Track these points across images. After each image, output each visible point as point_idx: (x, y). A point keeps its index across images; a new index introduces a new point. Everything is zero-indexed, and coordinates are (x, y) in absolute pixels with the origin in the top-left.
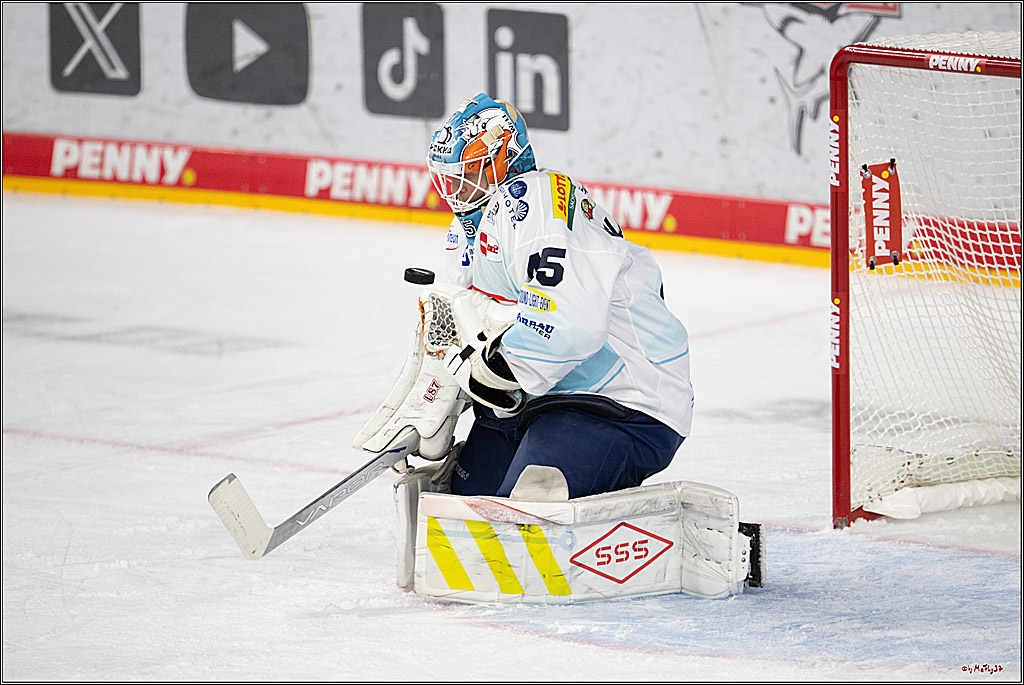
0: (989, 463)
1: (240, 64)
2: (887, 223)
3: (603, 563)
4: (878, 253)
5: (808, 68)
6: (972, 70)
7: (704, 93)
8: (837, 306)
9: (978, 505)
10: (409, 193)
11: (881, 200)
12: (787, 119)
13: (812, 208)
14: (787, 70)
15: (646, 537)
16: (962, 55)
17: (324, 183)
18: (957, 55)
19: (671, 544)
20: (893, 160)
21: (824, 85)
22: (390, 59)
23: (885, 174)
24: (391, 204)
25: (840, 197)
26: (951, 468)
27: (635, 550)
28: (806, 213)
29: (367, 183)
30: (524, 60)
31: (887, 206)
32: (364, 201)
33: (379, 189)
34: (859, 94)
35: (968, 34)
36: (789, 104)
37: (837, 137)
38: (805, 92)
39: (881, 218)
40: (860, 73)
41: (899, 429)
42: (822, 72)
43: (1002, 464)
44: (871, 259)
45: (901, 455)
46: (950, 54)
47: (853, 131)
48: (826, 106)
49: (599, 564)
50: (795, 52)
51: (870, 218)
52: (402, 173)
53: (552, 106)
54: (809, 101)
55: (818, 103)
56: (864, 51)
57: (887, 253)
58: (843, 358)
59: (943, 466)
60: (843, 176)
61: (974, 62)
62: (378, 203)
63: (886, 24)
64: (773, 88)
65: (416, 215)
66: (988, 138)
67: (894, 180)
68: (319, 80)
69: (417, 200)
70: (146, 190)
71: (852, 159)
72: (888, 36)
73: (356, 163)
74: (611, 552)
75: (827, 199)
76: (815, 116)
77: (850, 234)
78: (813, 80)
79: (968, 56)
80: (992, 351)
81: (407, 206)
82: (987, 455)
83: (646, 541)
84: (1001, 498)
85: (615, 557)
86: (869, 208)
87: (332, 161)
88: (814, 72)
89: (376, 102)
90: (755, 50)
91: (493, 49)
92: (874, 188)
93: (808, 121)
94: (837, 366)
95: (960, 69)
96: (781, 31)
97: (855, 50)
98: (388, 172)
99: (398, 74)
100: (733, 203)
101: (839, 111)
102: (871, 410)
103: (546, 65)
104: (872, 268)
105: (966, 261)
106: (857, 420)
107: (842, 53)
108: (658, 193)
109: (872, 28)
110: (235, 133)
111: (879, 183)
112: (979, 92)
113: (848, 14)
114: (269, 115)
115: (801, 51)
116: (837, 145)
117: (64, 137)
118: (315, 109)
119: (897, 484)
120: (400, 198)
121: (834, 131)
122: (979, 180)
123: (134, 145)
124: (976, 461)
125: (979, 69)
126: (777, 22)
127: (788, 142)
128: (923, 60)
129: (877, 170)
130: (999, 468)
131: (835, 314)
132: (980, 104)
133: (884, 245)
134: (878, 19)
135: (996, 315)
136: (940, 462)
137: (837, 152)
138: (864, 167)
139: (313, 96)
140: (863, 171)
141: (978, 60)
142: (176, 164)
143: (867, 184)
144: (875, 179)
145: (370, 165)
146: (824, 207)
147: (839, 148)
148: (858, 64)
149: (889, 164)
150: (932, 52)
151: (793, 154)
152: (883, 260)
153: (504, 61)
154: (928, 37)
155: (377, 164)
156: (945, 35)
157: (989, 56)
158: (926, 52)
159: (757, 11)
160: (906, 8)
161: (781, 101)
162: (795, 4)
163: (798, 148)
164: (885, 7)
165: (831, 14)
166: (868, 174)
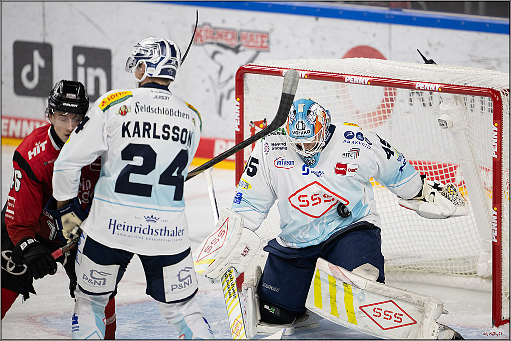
5: (225, 75)
6: (303, 77)
12: (215, 100)
13: (227, 141)
14: (215, 76)
15: (402, 313)
20: (265, 119)
21: (233, 83)
22: (27, 69)
23: (261, 126)
25: (239, 136)
27: (396, 317)
28: (223, 143)
29: (15, 128)
30: (90, 71)
32: (14, 137)
33: (21, 131)
34: (249, 87)
35: (301, 60)
36: (215, 92)
37: (239, 108)
38: (223, 87)
40: (249, 78)
42: (231, 77)
47: (246, 105)
48: (234, 93)
50: (218, 68)
52: (32, 123)
54: (225, 91)
55: (230, 92)
56: (252, 67)
60: (241, 126)
61: (304, 73)
63: (262, 55)
64: (208, 84)
71: (246, 118)
72: (263, 61)
73: (10, 119)
75: (234, 137)
76: (228, 97)
77: (244, 154)
78: (227, 81)
79: (301, 70)
83: (402, 315)
88: (227, 77)
89: (20, 89)
90: (199, 67)
91: (76, 65)
92: (256, 132)
93: (225, 101)
96: (213, 57)
97: (247, 67)
98: (25, 123)
99: (30, 77)
101: (240, 94)
103: (100, 73)
107: (241, 69)
109: (255, 57)
111: (258, 130)
112: (306, 87)
113: (244, 50)
115: (222, 68)
116: (239, 112)
121: (237, 105)
125: (306, 77)
126: (211, 53)
127: (215, 110)
128: (280, 72)
129: (258, 124)
132: (306, 93)
134: (258, 52)
137: (239, 115)
138: (251, 122)
140: (251, 124)
141: (306, 72)
143: (253, 130)
144: (256, 128)
145: (16, 120)
146: (232, 141)
147: (240, 113)
148: (249, 74)
149: (263, 121)
151: (217, 116)
153: (81, 70)
154: (282, 62)
155: (20, 119)
156: (290, 61)
157: (311, 70)
158: (281, 68)
159: (201, 48)
160: (272, 48)
161: (212, 91)
162: (219, 45)
163: (220, 112)
164: (262, 47)
165: (236, 50)
166: (253, 125)
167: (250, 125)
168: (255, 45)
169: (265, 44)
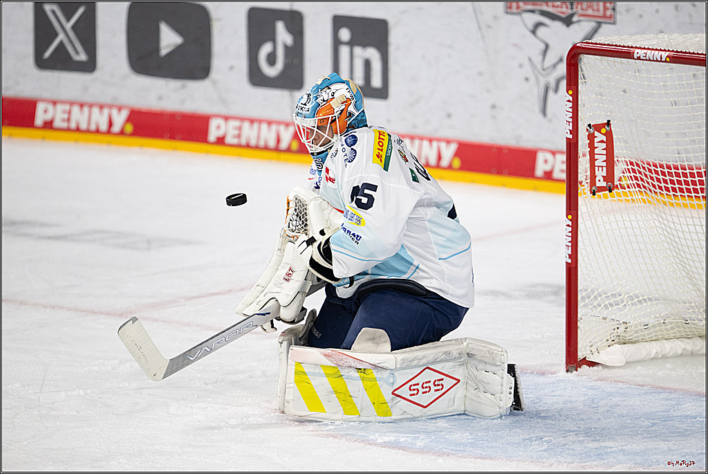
0: (672, 328)
1: (164, 52)
2: (605, 164)
3: (414, 395)
4: (598, 184)
5: (552, 58)
6: (663, 60)
7: (480, 74)
8: (570, 220)
9: (664, 357)
10: (278, 141)
11: (600, 148)
12: (536, 92)
13: (554, 153)
14: (537, 59)
15: (442, 377)
16: (656, 50)
17: (220, 133)
18: (653, 49)
19: (459, 381)
20: (609, 121)
21: (562, 69)
22: (266, 49)
23: (603, 131)
24: (266, 148)
25: (572, 146)
26: (646, 332)
27: (435, 385)
28: (549, 156)
29: (250, 133)
30: (358, 51)
31: (605, 152)
32: (248, 146)
33: (258, 138)
34: (586, 75)
35: (661, 36)
36: (538, 82)
37: (571, 105)
38: (549, 74)
39: (601, 160)
40: (587, 61)
41: (611, 305)
42: (561, 60)
43: (682, 329)
44: (594, 188)
45: (613, 323)
46: (648, 49)
47: (582, 101)
48: (564, 84)
49: (411, 395)
50: (543, 46)
51: (593, 160)
52: (274, 127)
53: (376, 82)
54: (552, 80)
55: (558, 82)
56: (590, 46)
57: (604, 184)
58: (574, 255)
59: (641, 330)
60: (575, 131)
61: (664, 55)
62: (257, 147)
63: (605, 28)
64: (528, 70)
65: (283, 156)
66: (674, 107)
67: (609, 135)
68: (218, 63)
69: (284, 145)
70: (99, 137)
71: (581, 120)
72: (606, 36)
73: (242, 119)
74: (419, 387)
75: (564, 147)
76: (556, 90)
77: (579, 171)
78: (555, 66)
79: (661, 50)
80: (675, 252)
81: (277, 149)
82: (671, 323)
83: (442, 379)
84: (680, 353)
85: (421, 390)
86: (592, 154)
87: (226, 118)
88: (555, 60)
89: (257, 78)
90: (515, 45)
91: (337, 43)
92: (596, 140)
93: (551, 94)
94: (570, 261)
95: (655, 59)
96: (534, 32)
97: (583, 45)
98: (264, 126)
99: (271, 59)
100: (500, 150)
101: (573, 87)
102: (593, 291)
103: (373, 54)
104: (594, 194)
105: (658, 190)
106: (583, 298)
107: (574, 47)
108: (448, 142)
109: (595, 31)
110: (160, 98)
111: (599, 137)
112: (668, 75)
113: (579, 21)
114: (184, 87)
115: (547, 46)
116: (571, 110)
117: (43, 100)
118: (214, 82)
119: (610, 343)
120: (272, 144)
122: (667, 135)
123: (91, 106)
124: (663, 327)
125: (668, 60)
126: (531, 25)
127: (537, 108)
128: (630, 53)
129: (598, 128)
130: (679, 332)
131: (568, 225)
132: (668, 83)
133: (602, 179)
134: (599, 24)
135: (678, 227)
136: (639, 328)
137: (571, 115)
138: (589, 125)
139: (214, 74)
140: (589, 128)
141: (668, 53)
142: (120, 119)
143: (591, 137)
144: (596, 134)
145: (252, 121)
146: (561, 152)
148: (586, 55)
149: (606, 123)
150: (636, 48)
151: (541, 116)
152: (601, 189)
153: (344, 51)
154: (633, 37)
155: (257, 120)
156: (645, 36)
157: (675, 50)
158: (632, 47)
159: (517, 18)
160: (618, 17)
161: (532, 80)
162: (543, 13)
163: (544, 112)
164: (604, 16)
165: (568, 21)
166: (592, 130)
167: (587, 129)
168: (596, 14)
169: (608, 13)
